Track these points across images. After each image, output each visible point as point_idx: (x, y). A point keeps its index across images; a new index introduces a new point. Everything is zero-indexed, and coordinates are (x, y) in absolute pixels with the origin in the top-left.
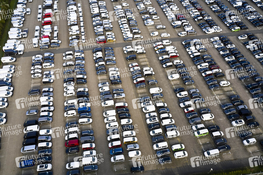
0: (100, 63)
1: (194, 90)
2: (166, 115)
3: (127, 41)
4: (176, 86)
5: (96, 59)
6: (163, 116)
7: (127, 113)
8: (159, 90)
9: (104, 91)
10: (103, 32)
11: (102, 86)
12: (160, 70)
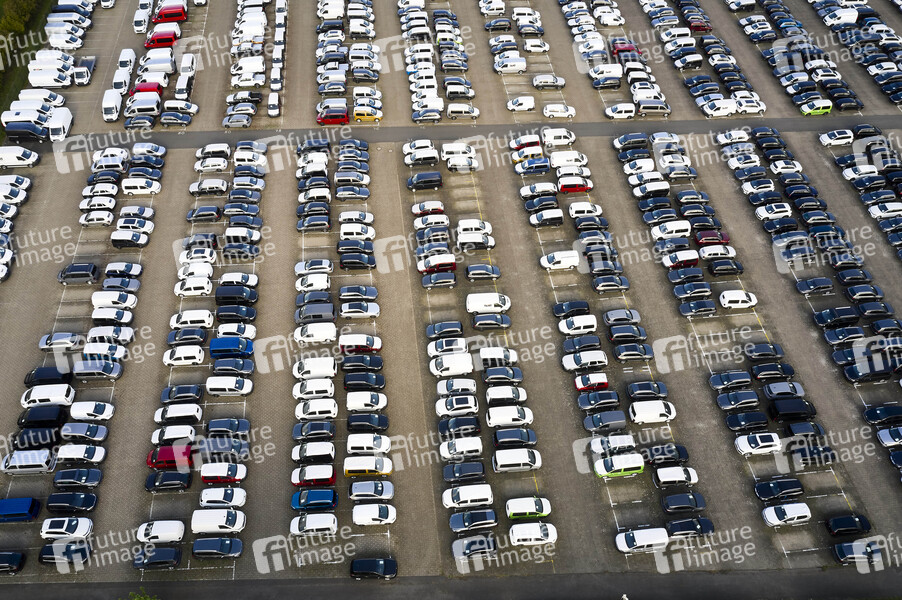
0: (315, 193)
1: (622, 314)
2: (505, 392)
3: (421, 121)
4: (562, 293)
5: (304, 178)
6: (494, 393)
7: (373, 371)
8: (498, 302)
9: (310, 288)
10: (346, 84)
11: (307, 272)
12: (516, 231)
